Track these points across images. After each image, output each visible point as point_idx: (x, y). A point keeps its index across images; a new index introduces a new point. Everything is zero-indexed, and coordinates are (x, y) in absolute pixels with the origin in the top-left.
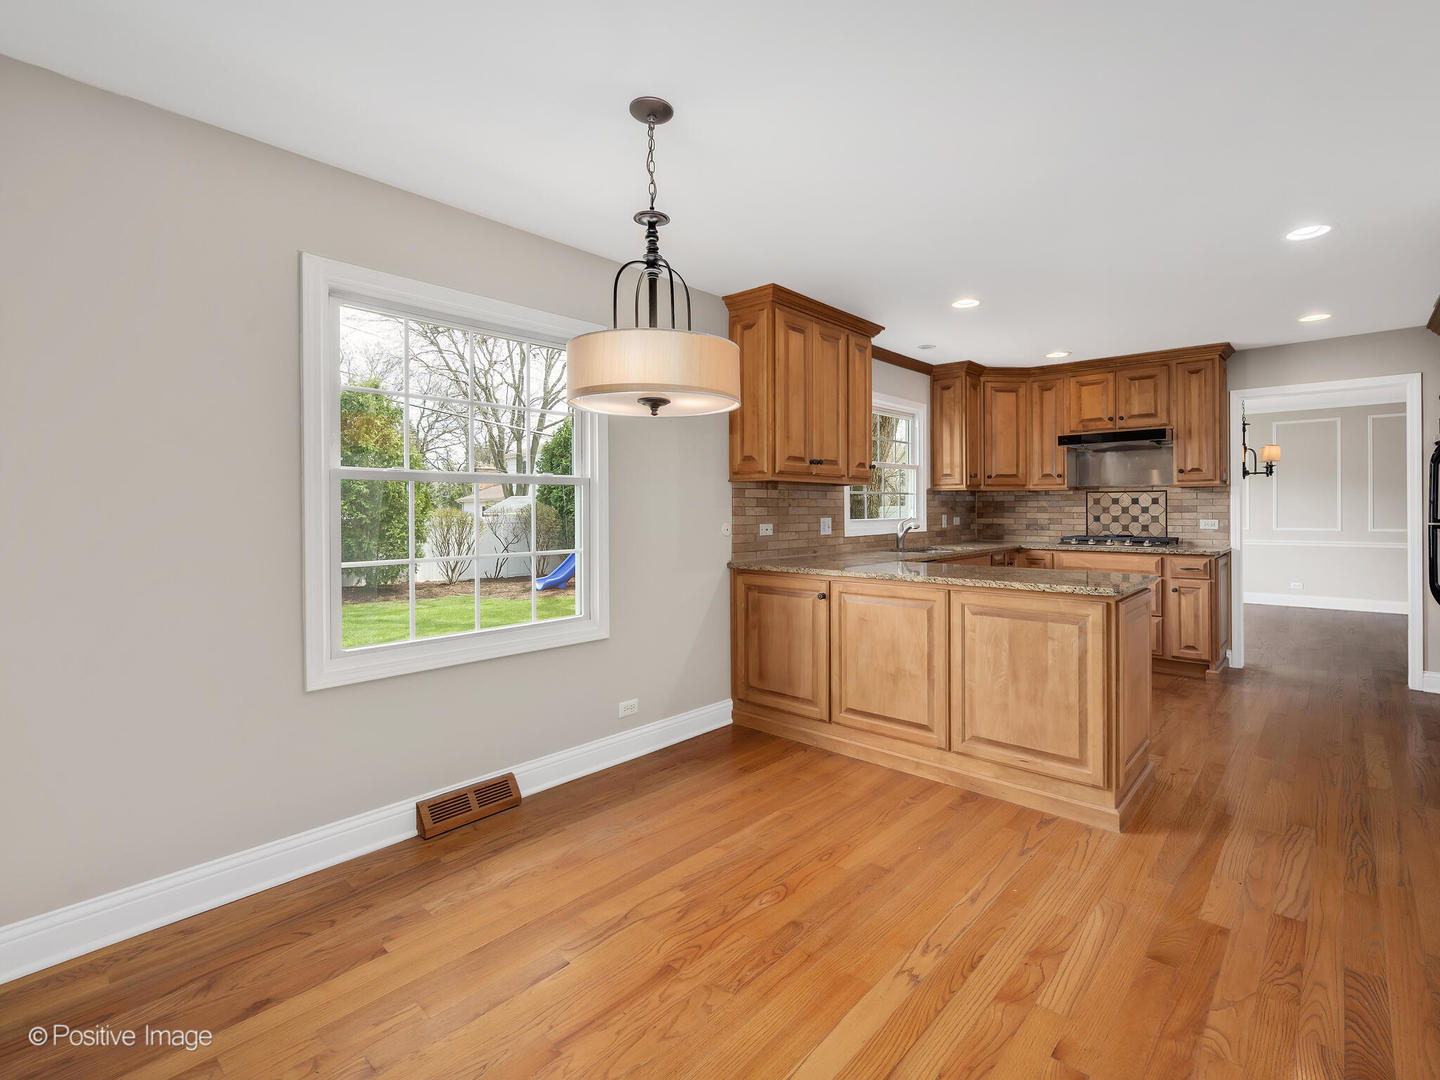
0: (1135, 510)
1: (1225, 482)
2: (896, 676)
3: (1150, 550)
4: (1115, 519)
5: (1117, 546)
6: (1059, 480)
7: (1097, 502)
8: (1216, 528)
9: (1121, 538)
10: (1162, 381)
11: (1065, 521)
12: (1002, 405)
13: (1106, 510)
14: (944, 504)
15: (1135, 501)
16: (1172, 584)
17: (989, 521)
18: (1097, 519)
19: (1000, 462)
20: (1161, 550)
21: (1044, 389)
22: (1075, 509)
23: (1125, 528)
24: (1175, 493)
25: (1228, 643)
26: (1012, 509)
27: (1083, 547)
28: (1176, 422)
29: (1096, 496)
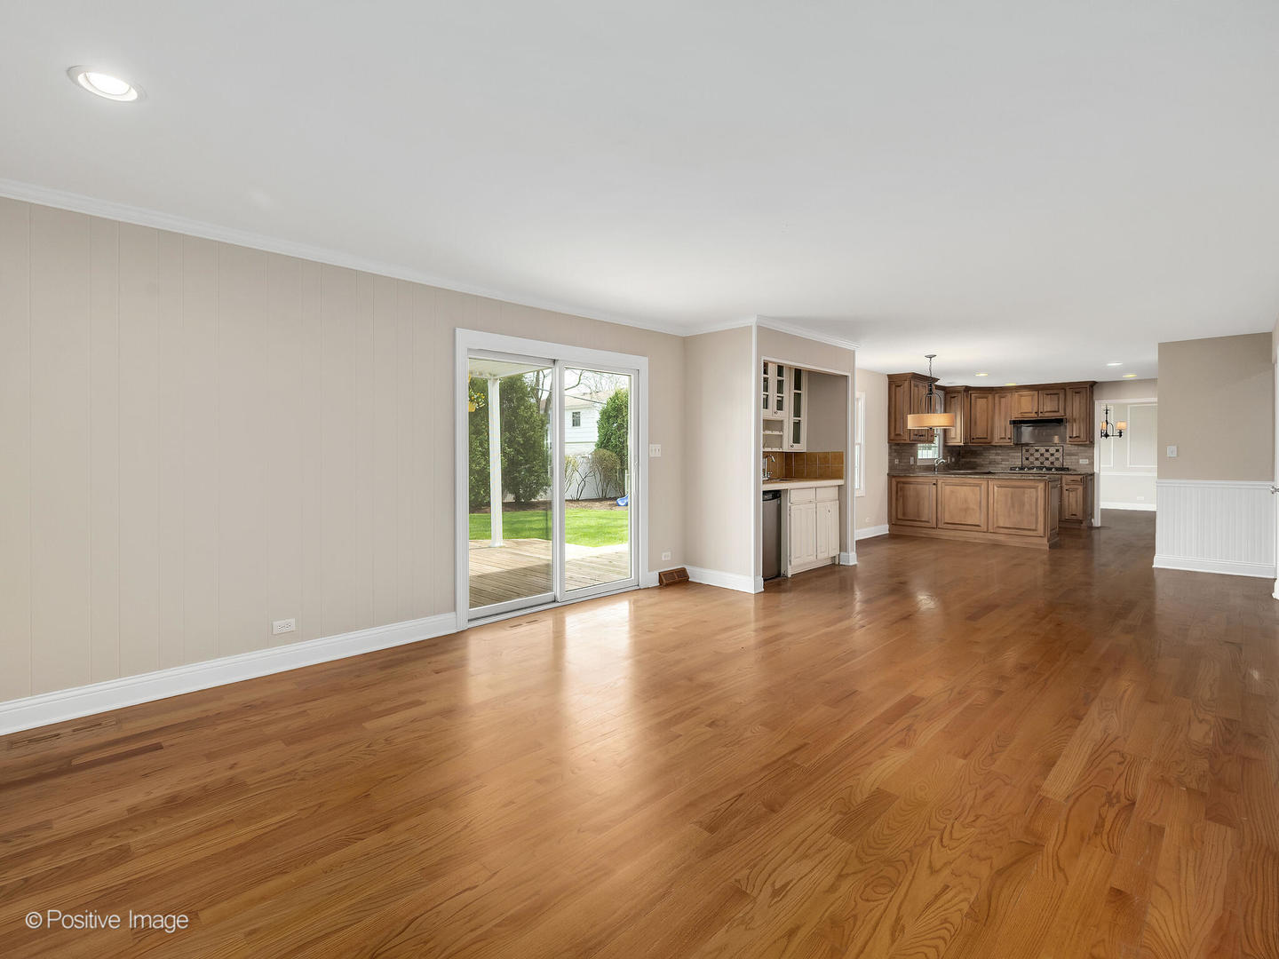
0: (1047, 455)
1: (1092, 440)
3: (1055, 472)
4: (1037, 459)
6: (1008, 441)
7: (1027, 451)
8: (1088, 462)
9: (1041, 468)
10: (1062, 396)
11: (1011, 460)
12: (981, 404)
13: (1032, 455)
14: (949, 451)
15: (1047, 451)
16: (1065, 487)
17: (968, 460)
18: (1027, 459)
19: (979, 432)
20: (1059, 472)
21: (1001, 397)
22: (1016, 454)
23: (1042, 463)
24: (1068, 448)
25: (1092, 517)
26: (981, 454)
27: (1021, 472)
28: (1068, 415)
29: (1027, 448)
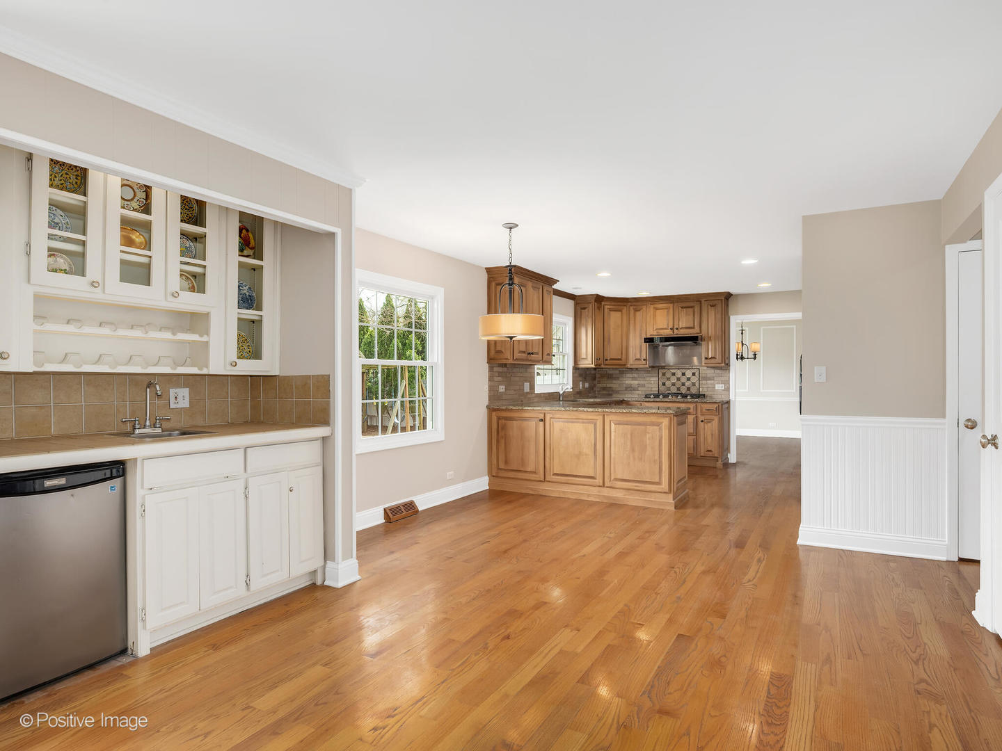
0: (683, 379)
1: (727, 364)
2: (579, 456)
3: (690, 400)
4: (673, 384)
5: (674, 399)
6: (644, 362)
7: (664, 374)
8: (723, 388)
9: (676, 395)
10: (697, 309)
11: (647, 385)
12: (614, 318)
13: (668, 379)
14: (581, 375)
15: (684, 374)
16: (701, 418)
17: (605, 385)
18: (664, 384)
19: (613, 352)
20: (695, 400)
21: (636, 310)
22: (652, 379)
23: (679, 389)
24: (704, 371)
25: (728, 450)
26: (617, 378)
27: (657, 400)
28: (704, 333)
29: (664, 371)
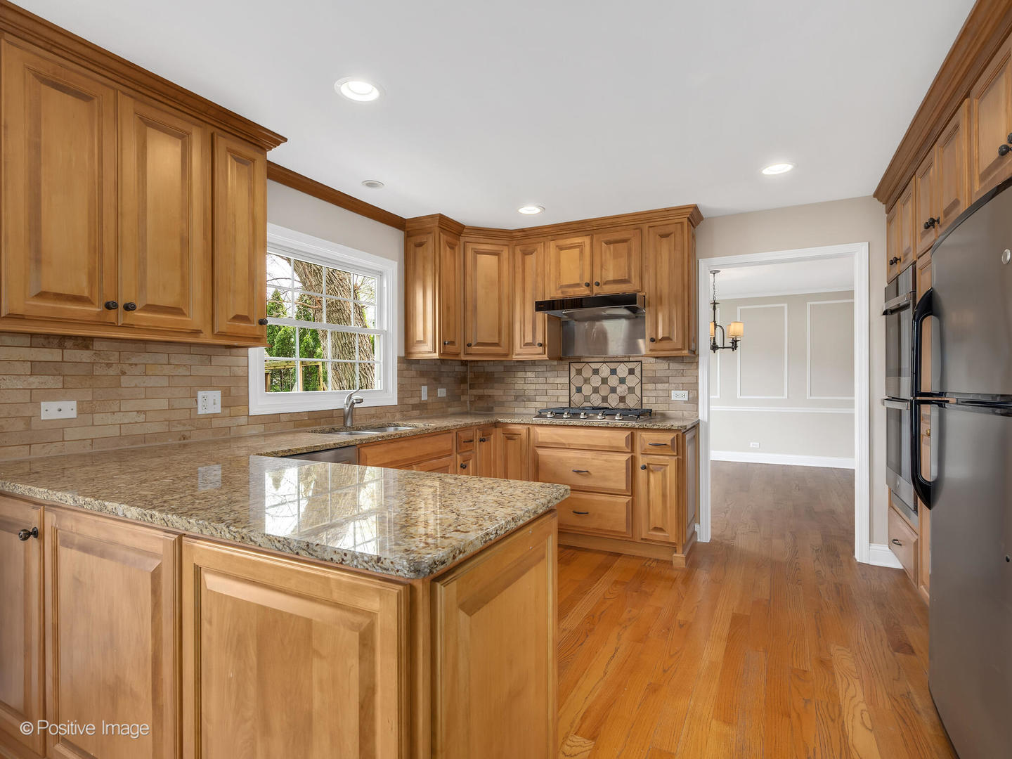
0: (613, 381)
1: (694, 352)
3: (620, 424)
4: (596, 390)
6: (540, 350)
7: (579, 372)
8: (686, 399)
9: (600, 411)
10: (635, 244)
11: (550, 392)
12: (485, 269)
13: (587, 381)
14: (424, 374)
15: (613, 372)
16: (642, 461)
17: (482, 392)
18: (579, 390)
19: (482, 331)
20: (631, 424)
21: (525, 253)
22: (558, 380)
23: (605, 399)
24: (650, 364)
26: (501, 380)
27: (558, 421)
28: (648, 291)
29: (578, 366)
